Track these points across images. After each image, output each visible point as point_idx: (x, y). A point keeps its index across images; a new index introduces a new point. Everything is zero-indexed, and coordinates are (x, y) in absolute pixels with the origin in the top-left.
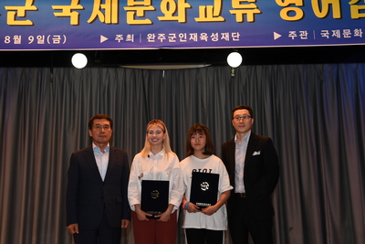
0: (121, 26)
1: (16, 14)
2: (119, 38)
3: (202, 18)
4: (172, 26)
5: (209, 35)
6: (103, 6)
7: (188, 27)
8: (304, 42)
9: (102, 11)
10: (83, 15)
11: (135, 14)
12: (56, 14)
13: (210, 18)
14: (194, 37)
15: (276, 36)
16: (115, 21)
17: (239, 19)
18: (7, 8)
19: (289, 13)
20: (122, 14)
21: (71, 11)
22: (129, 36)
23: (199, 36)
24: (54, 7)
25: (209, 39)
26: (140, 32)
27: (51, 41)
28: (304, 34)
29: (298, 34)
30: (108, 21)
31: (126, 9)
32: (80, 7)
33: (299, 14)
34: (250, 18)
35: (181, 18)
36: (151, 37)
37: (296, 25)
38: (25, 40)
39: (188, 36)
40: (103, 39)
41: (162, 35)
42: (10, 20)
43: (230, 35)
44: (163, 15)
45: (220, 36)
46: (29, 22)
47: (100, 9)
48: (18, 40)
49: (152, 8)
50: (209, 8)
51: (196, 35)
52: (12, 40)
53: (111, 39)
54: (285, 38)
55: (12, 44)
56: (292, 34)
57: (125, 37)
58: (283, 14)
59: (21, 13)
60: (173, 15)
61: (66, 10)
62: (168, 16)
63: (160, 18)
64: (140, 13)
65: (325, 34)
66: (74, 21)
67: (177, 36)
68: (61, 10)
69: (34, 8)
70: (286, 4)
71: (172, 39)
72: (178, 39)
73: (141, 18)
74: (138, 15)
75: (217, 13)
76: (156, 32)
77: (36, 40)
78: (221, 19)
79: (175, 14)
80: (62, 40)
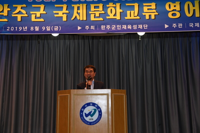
0: (88, 22)
1: (36, 16)
2: (87, 28)
3: (128, 17)
4: (114, 22)
5: (132, 26)
6: (79, 11)
7: (121, 22)
8: (180, 29)
9: (79, 14)
10: (69, 16)
11: (95, 16)
12: (56, 16)
13: (132, 17)
14: (125, 27)
15: (166, 26)
16: (85, 19)
17: (147, 17)
18: (31, 13)
19: (173, 15)
20: (88, 15)
21: (63, 13)
22: (92, 27)
23: (127, 26)
24: (54, 12)
25: (132, 28)
26: (98, 24)
27: (53, 29)
28: (180, 25)
29: (177, 25)
30: (81, 19)
31: (90, 12)
32: (67, 12)
33: (178, 15)
34: (153, 17)
35: (118, 17)
36: (103, 27)
37: (177, 21)
38: (41, 29)
39: (122, 27)
40: (79, 28)
41: (108, 26)
42: (33, 19)
43: (143, 26)
44: (109, 16)
45: (138, 26)
46: (42, 20)
47: (77, 13)
48: (37, 29)
49: (103, 12)
50: (132, 12)
51: (125, 26)
52: (34, 29)
53: (83, 28)
54: (171, 27)
55: (34, 31)
56: (174, 25)
57: (90, 27)
58: (170, 15)
59: (38, 15)
60: (114, 16)
61: (60, 14)
62: (111, 16)
63: (108, 17)
64: (97, 15)
65: (191, 25)
66: (65, 19)
67: (116, 26)
68: (58, 14)
69: (45, 12)
70: (171, 9)
71: (113, 28)
72: (116, 28)
73: (98, 17)
74: (96, 16)
75: (136, 14)
76: (105, 24)
77: (46, 29)
78: (138, 18)
79: (115, 15)
80: (59, 29)
